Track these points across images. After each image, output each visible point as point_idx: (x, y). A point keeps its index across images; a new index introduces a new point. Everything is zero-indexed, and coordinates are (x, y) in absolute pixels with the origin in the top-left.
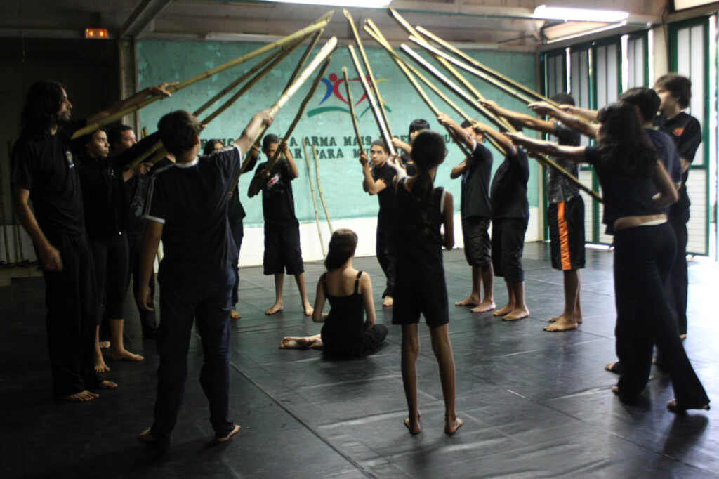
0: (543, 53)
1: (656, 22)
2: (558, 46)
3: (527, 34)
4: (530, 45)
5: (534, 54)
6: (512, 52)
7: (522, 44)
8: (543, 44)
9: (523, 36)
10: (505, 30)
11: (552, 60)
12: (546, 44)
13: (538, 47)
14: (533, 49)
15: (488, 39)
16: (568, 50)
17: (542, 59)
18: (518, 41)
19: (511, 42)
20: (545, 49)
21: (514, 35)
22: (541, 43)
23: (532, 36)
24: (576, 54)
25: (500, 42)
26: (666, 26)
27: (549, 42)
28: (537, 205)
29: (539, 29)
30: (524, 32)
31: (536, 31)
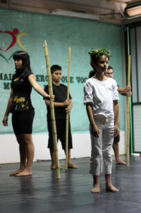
0: (127, 25)
3: (116, 12)
4: (118, 20)
5: (120, 26)
7: (113, 18)
8: (126, 19)
9: (113, 13)
11: (133, 30)
12: (128, 20)
13: (123, 21)
14: (120, 23)
15: (92, 12)
17: (125, 30)
20: (127, 23)
21: (108, 12)
23: (120, 13)
25: (100, 15)
27: (129, 18)
28: (124, 130)
29: (124, 9)
30: (114, 10)
31: (122, 10)
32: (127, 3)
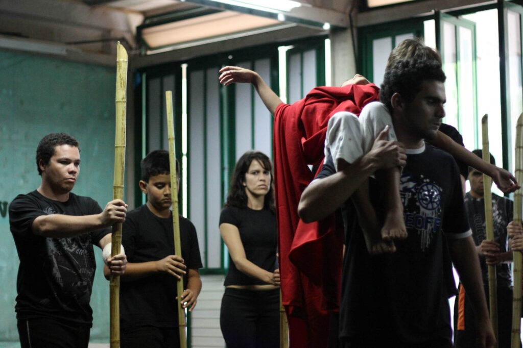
0: (141, 70)
1: (341, 24)
2: (167, 59)
3: (113, 34)
6: (87, 64)
8: (140, 54)
9: (108, 39)
10: (80, 25)
11: (155, 83)
12: (146, 55)
15: (47, 36)
16: (184, 67)
17: (138, 80)
18: (99, 45)
19: (86, 46)
20: (143, 63)
21: (92, 34)
22: (137, 52)
23: (124, 39)
24: (198, 75)
25: (69, 43)
26: (355, 32)
27: (149, 53)
29: (134, 29)
30: (109, 31)
31: (129, 31)
32: (143, 13)
